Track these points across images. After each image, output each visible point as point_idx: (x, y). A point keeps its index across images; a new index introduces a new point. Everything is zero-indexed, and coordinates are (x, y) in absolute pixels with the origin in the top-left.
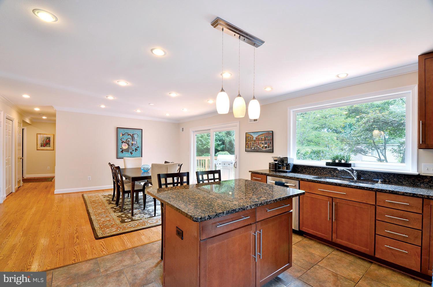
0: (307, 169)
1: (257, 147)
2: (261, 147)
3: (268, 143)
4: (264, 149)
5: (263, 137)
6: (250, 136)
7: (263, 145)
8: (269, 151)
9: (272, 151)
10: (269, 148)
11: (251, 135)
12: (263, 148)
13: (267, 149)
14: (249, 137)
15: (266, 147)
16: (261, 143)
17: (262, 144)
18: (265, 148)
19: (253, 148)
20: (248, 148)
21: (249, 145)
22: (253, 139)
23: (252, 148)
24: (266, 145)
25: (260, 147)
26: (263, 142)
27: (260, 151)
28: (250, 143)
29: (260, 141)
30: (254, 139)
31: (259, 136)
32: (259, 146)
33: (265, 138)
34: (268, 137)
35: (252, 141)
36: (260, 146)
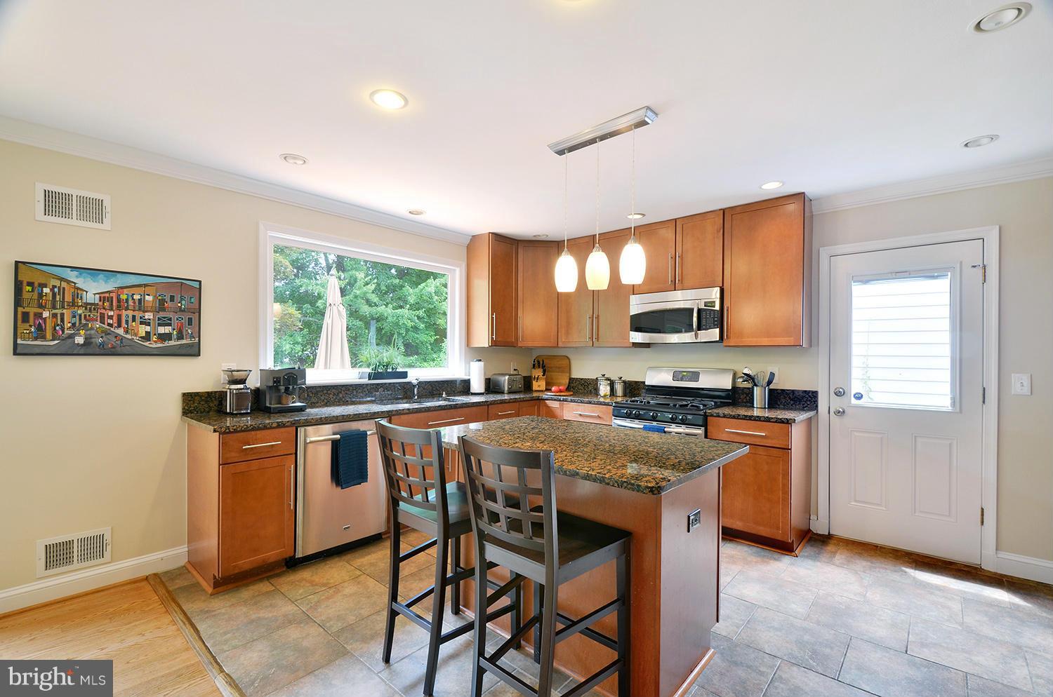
0: (322, 394)
2: (136, 335)
3: (175, 322)
4: (152, 345)
5: (148, 298)
6: (54, 281)
7: (148, 329)
8: (183, 352)
9: (193, 351)
10: (184, 342)
11: (61, 279)
12: (146, 338)
13: (172, 343)
15: (165, 337)
16: (138, 320)
17: (141, 323)
18: (158, 338)
22: (76, 296)
23: (71, 337)
24: (162, 329)
25: (129, 336)
26: (148, 316)
27: (125, 350)
28: (54, 315)
29: (130, 313)
30: (91, 298)
31: (122, 288)
32: (121, 331)
33: (162, 302)
34: (178, 298)
35: (73, 304)
36: (127, 332)
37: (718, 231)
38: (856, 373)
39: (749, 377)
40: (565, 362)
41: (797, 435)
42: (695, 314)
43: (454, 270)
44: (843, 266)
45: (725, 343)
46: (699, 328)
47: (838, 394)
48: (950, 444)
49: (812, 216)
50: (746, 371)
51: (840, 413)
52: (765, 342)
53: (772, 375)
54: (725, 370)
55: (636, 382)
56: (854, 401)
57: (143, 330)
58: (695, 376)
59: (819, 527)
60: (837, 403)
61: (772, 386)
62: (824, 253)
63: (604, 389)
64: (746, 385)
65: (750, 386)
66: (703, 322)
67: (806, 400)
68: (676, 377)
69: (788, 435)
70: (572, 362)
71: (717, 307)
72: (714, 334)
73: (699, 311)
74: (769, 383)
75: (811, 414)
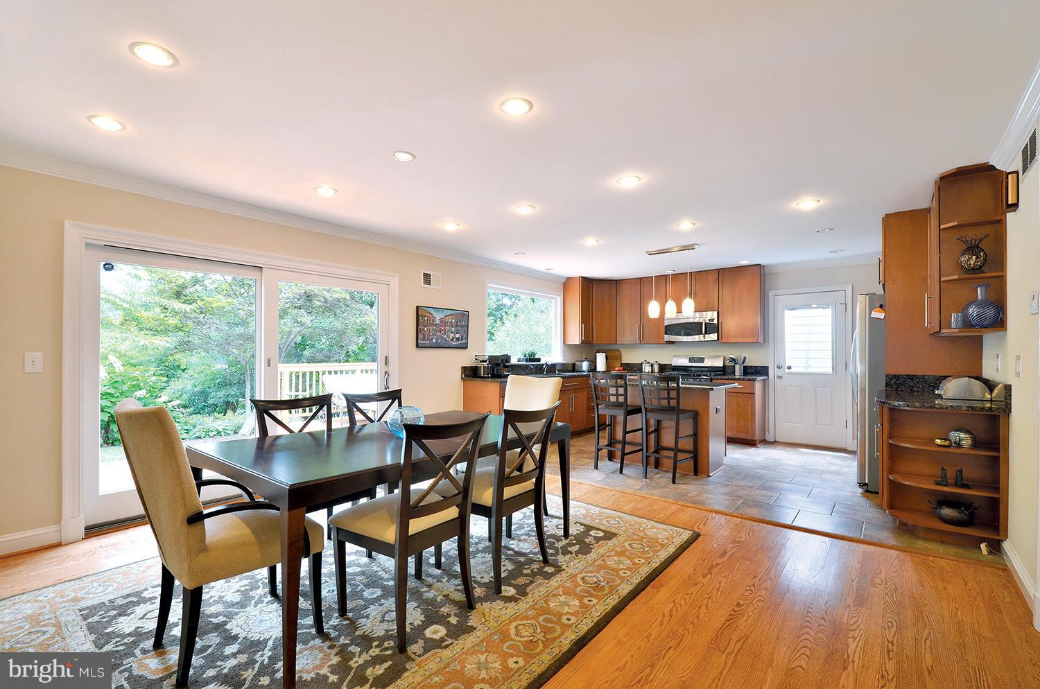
1: (442, 337)
2: (449, 338)
3: (460, 332)
4: (454, 343)
5: (453, 321)
6: (428, 315)
8: (461, 347)
9: (465, 347)
10: (463, 341)
11: (430, 313)
12: (452, 340)
13: (460, 342)
14: (425, 316)
15: (458, 339)
17: (451, 332)
18: (456, 340)
19: (434, 341)
20: (423, 340)
21: (427, 333)
22: (434, 321)
23: (432, 339)
24: (457, 336)
25: (447, 339)
26: (453, 329)
27: (446, 346)
28: (428, 330)
29: (447, 326)
30: (437, 321)
31: (446, 316)
32: (445, 337)
33: (457, 322)
34: (462, 320)
35: (432, 324)
37: (716, 281)
38: (788, 355)
39: (733, 360)
40: (618, 353)
41: (758, 386)
42: (704, 326)
43: (557, 298)
44: (781, 301)
45: (720, 341)
46: (706, 333)
47: (779, 367)
48: (832, 391)
49: (765, 274)
50: (731, 356)
51: (780, 377)
52: (741, 340)
53: (745, 358)
54: (718, 356)
55: (665, 365)
56: (787, 370)
57: (452, 335)
58: (702, 360)
59: (769, 437)
60: (778, 372)
61: (745, 364)
62: (771, 294)
63: (647, 369)
64: (731, 364)
65: (733, 364)
66: (708, 330)
67: (763, 371)
68: (691, 360)
69: (753, 387)
70: (622, 353)
71: (715, 322)
72: (714, 337)
73: (706, 323)
74: (743, 362)
75: (765, 377)
